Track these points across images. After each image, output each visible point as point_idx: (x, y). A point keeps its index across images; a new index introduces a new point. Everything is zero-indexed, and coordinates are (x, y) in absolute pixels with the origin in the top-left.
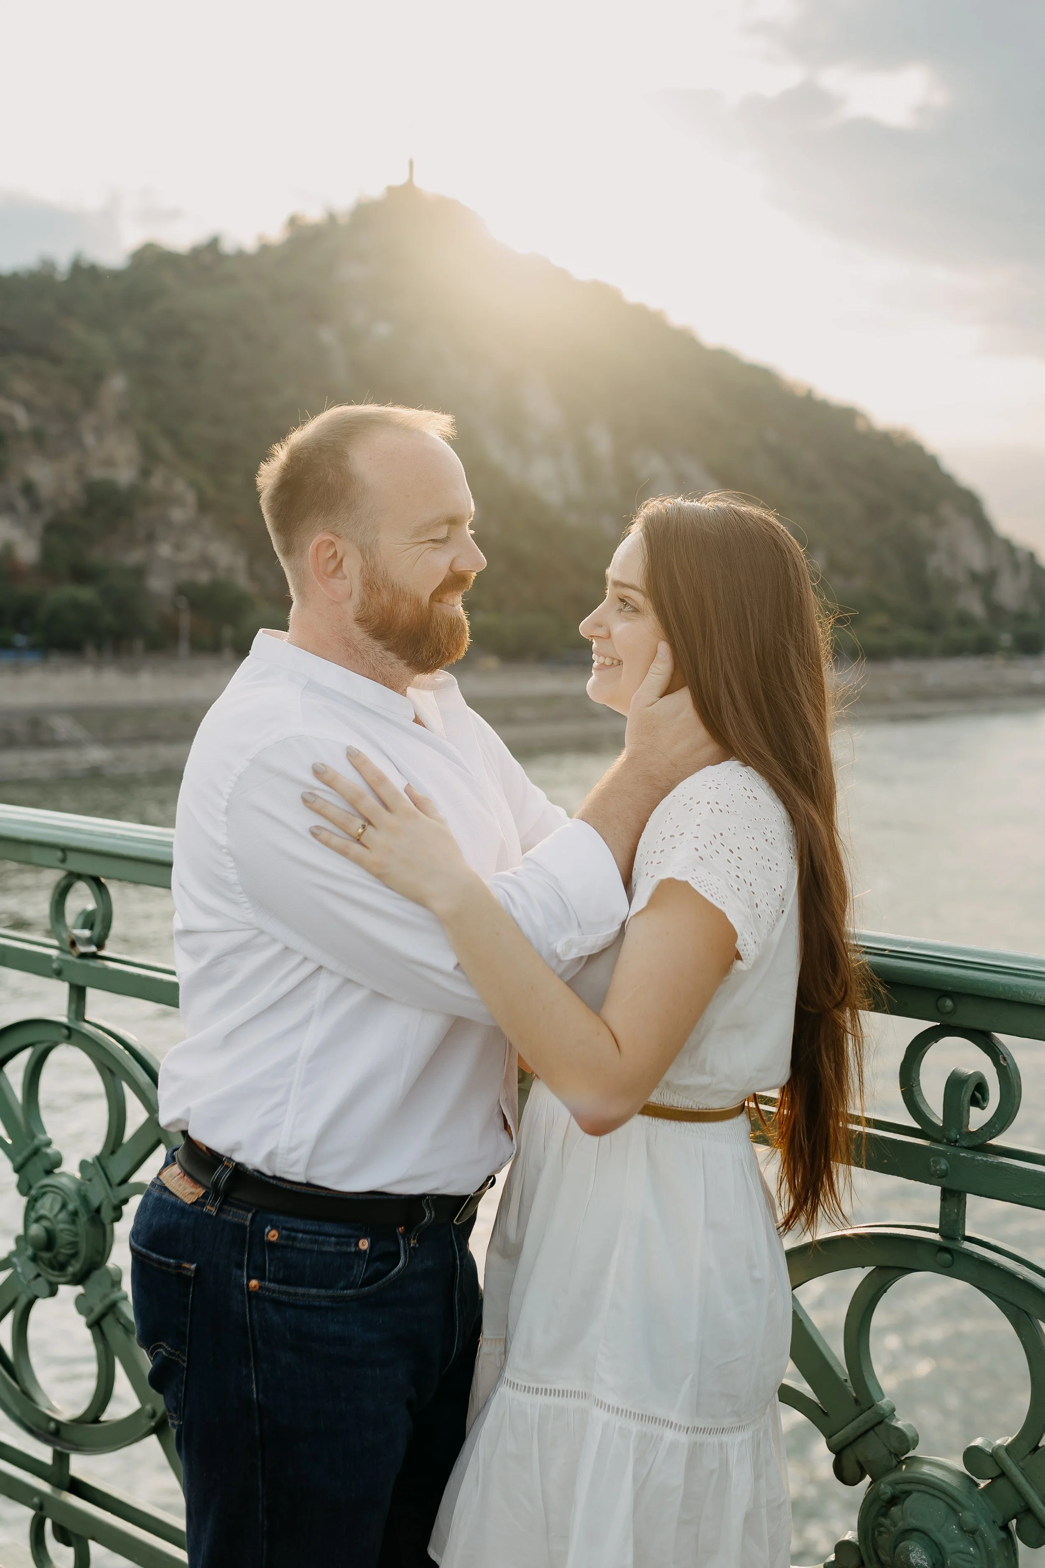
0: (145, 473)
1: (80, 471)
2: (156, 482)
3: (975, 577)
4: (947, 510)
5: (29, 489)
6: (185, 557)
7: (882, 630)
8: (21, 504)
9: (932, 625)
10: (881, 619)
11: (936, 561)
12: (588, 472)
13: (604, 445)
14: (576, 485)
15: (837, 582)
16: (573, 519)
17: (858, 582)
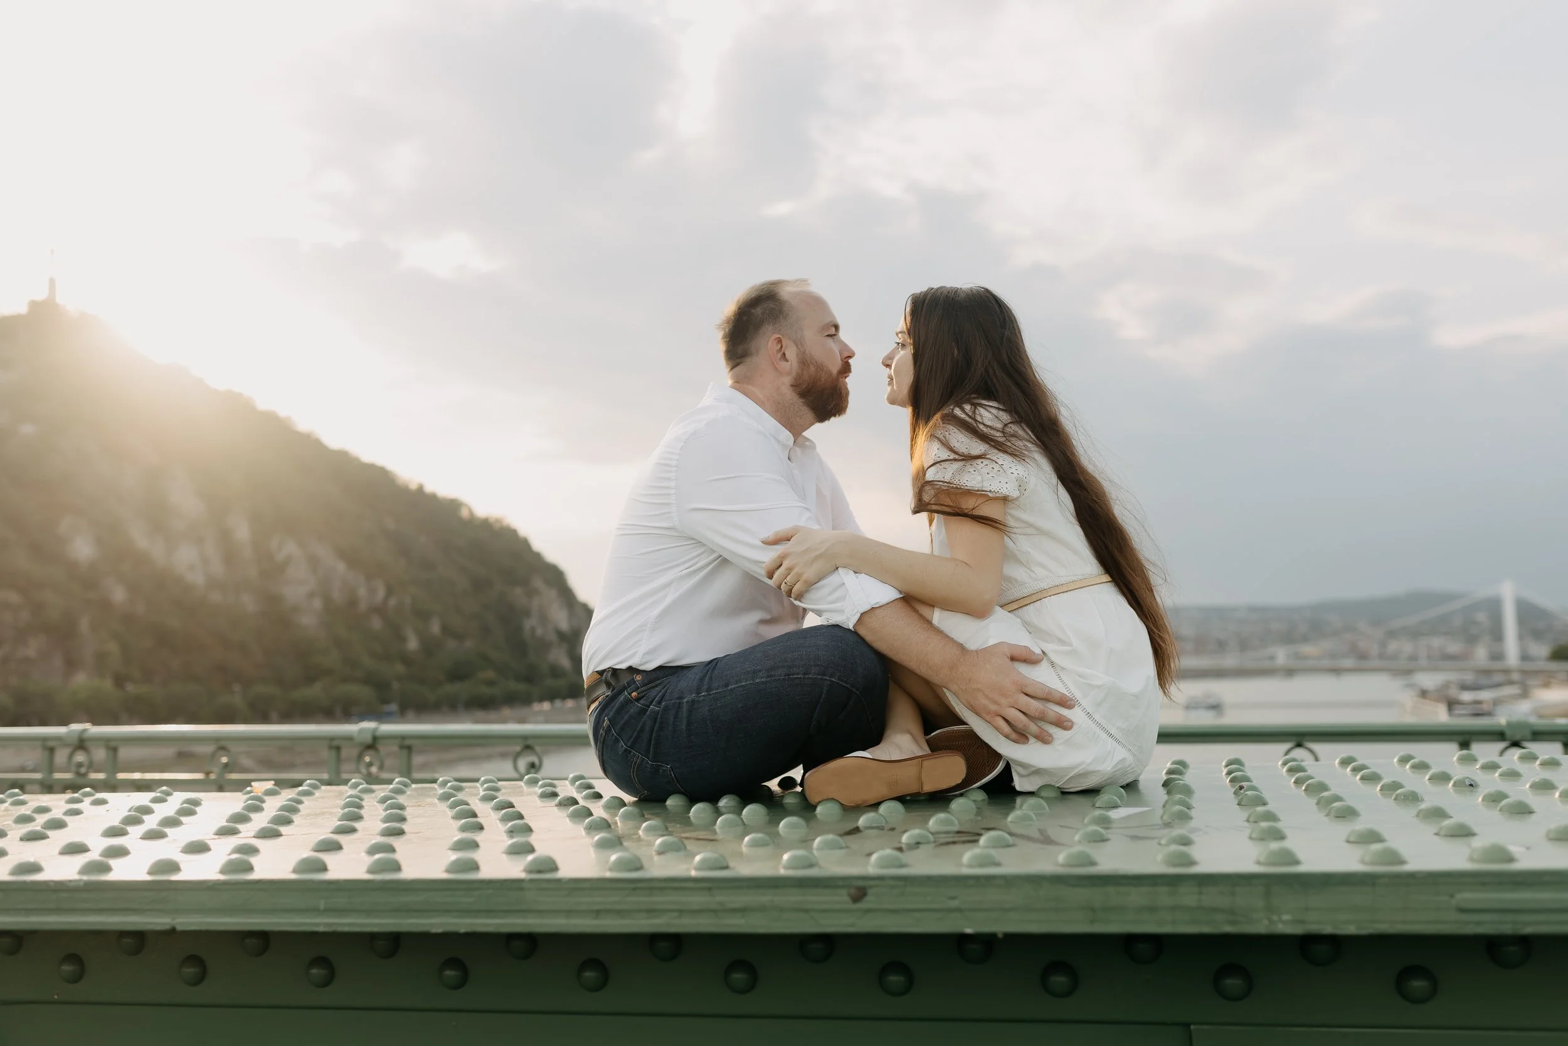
3: (562, 636)
4: (538, 583)
7: (490, 683)
9: (530, 677)
10: (490, 674)
11: (529, 624)
12: (230, 556)
13: (242, 532)
14: (217, 568)
15: (451, 644)
16: (216, 597)
17: (469, 644)
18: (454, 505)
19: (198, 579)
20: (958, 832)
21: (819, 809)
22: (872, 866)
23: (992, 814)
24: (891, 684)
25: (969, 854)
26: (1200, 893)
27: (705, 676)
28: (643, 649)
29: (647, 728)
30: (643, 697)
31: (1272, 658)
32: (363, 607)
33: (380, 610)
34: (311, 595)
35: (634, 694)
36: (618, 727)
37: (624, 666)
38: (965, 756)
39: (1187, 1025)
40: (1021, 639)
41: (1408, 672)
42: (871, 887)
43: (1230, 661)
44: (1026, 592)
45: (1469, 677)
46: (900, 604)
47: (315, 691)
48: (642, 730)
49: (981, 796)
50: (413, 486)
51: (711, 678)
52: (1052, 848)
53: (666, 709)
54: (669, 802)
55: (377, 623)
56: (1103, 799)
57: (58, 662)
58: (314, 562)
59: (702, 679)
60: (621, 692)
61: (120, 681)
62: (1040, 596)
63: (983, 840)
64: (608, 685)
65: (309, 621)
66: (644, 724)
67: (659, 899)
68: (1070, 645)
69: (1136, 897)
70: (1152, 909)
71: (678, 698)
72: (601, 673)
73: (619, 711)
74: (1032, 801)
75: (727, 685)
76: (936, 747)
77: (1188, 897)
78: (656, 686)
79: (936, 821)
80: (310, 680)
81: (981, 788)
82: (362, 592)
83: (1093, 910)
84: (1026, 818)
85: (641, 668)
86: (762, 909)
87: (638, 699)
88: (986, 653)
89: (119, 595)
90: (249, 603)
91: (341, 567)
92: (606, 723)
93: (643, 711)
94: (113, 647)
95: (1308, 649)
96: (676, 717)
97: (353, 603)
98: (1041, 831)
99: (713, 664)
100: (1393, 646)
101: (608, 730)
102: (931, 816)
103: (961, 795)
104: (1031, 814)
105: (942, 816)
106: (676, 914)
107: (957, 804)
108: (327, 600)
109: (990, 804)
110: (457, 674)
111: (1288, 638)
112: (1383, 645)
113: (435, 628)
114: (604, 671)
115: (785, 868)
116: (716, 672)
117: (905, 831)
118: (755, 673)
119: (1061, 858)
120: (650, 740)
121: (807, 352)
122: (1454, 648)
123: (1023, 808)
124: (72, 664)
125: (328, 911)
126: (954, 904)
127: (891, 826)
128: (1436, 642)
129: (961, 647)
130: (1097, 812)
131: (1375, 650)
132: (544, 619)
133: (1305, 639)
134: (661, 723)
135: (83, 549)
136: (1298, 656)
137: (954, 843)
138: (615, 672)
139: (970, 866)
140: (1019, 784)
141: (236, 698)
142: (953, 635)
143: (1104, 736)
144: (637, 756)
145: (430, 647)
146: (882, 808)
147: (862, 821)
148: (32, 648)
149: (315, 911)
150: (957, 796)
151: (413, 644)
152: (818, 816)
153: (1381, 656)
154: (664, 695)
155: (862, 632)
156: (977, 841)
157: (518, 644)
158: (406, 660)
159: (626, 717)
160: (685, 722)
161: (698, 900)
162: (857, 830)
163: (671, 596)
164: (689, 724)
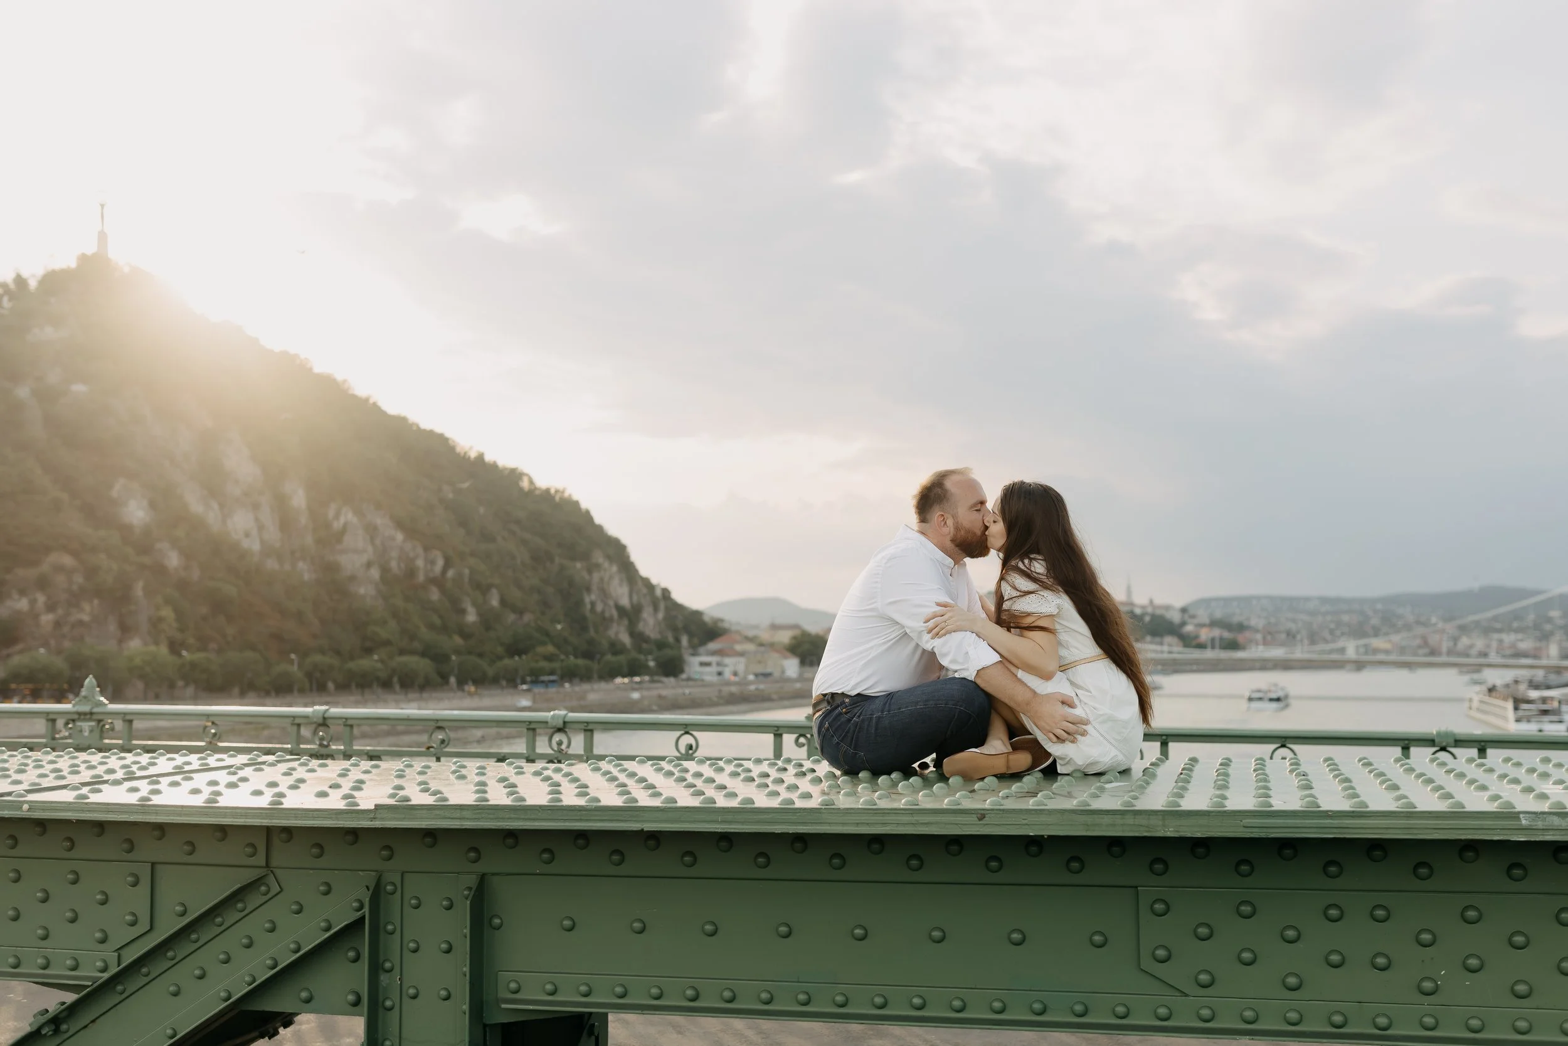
3: (622, 612)
4: (598, 557)
7: (549, 658)
9: (590, 652)
10: (549, 649)
11: (589, 599)
12: (286, 523)
13: (299, 499)
14: (273, 535)
15: (511, 617)
16: (271, 564)
17: (527, 617)
18: (514, 475)
19: (254, 545)
20: (1027, 792)
21: (951, 780)
22: (987, 805)
23: (1044, 784)
24: (992, 711)
25: (1032, 801)
26: (1135, 818)
27: (886, 703)
28: (852, 683)
29: (851, 731)
30: (849, 712)
31: (1342, 650)
32: (421, 578)
33: (438, 582)
34: (369, 565)
35: (844, 710)
36: (834, 728)
37: (839, 692)
38: (1030, 752)
39: (1136, 887)
40: (1067, 690)
41: (1478, 668)
42: (987, 814)
43: (1299, 653)
44: (1067, 662)
45: (1539, 675)
46: (999, 666)
47: (371, 663)
48: (847, 732)
49: (1040, 775)
50: (473, 455)
51: (890, 704)
52: (1072, 799)
53: (863, 720)
54: (860, 775)
55: (435, 595)
56: (1103, 778)
57: (112, 627)
58: (372, 531)
59: (885, 704)
60: (837, 707)
61: (175, 647)
62: (1075, 664)
63: (1039, 795)
64: (829, 703)
65: (366, 591)
66: (849, 728)
67: (888, 818)
68: (1091, 693)
69: (1107, 820)
70: (1114, 825)
71: (871, 715)
72: (825, 695)
73: (834, 719)
74: (1067, 778)
75: (900, 709)
76: (1015, 748)
77: (1129, 820)
78: (858, 706)
79: (1015, 787)
80: (368, 651)
81: (1040, 771)
82: (420, 563)
83: (1088, 825)
84: (1063, 786)
85: (849, 694)
86: (937, 823)
87: (846, 713)
88: (1049, 697)
89: (173, 560)
90: (306, 572)
91: (400, 537)
92: (827, 725)
93: (849, 720)
94: (167, 613)
95: (1377, 643)
96: (868, 725)
97: (411, 573)
98: (1069, 793)
99: (890, 696)
100: (1465, 641)
101: (828, 729)
102: (1013, 785)
103: (1029, 774)
104: (1065, 784)
105: (1019, 784)
106: (896, 825)
107: (1026, 779)
108: (385, 570)
109: (1044, 779)
110: (515, 650)
111: (1359, 631)
112: (1456, 640)
113: (495, 602)
114: (826, 694)
115: (946, 805)
116: (893, 701)
117: (1000, 792)
118: (917, 703)
119: (1075, 802)
120: (853, 738)
121: (960, 522)
122: (1526, 645)
123: (1061, 782)
124: (126, 630)
125: (723, 822)
126: (1026, 822)
127: (991, 789)
128: (1508, 638)
129: (1034, 692)
130: (1098, 784)
131: (1445, 646)
132: (604, 594)
133: (1376, 633)
134: (859, 728)
135: (136, 513)
136: (1368, 650)
137: (1025, 797)
138: (833, 695)
139: (1033, 806)
140: (1060, 769)
141: (293, 668)
142: (1029, 684)
143: (1105, 742)
144: (844, 747)
145: (488, 621)
146: (986, 780)
147: (977, 786)
148: (86, 612)
149: (716, 822)
150: (1026, 775)
151: (471, 617)
152: (950, 784)
153: (1450, 653)
154: (861, 713)
155: (979, 682)
156: (1036, 796)
157: (578, 620)
158: (464, 633)
159: (839, 723)
160: (874, 729)
161: (906, 819)
162: (973, 791)
163: (873, 654)
164: (876, 729)
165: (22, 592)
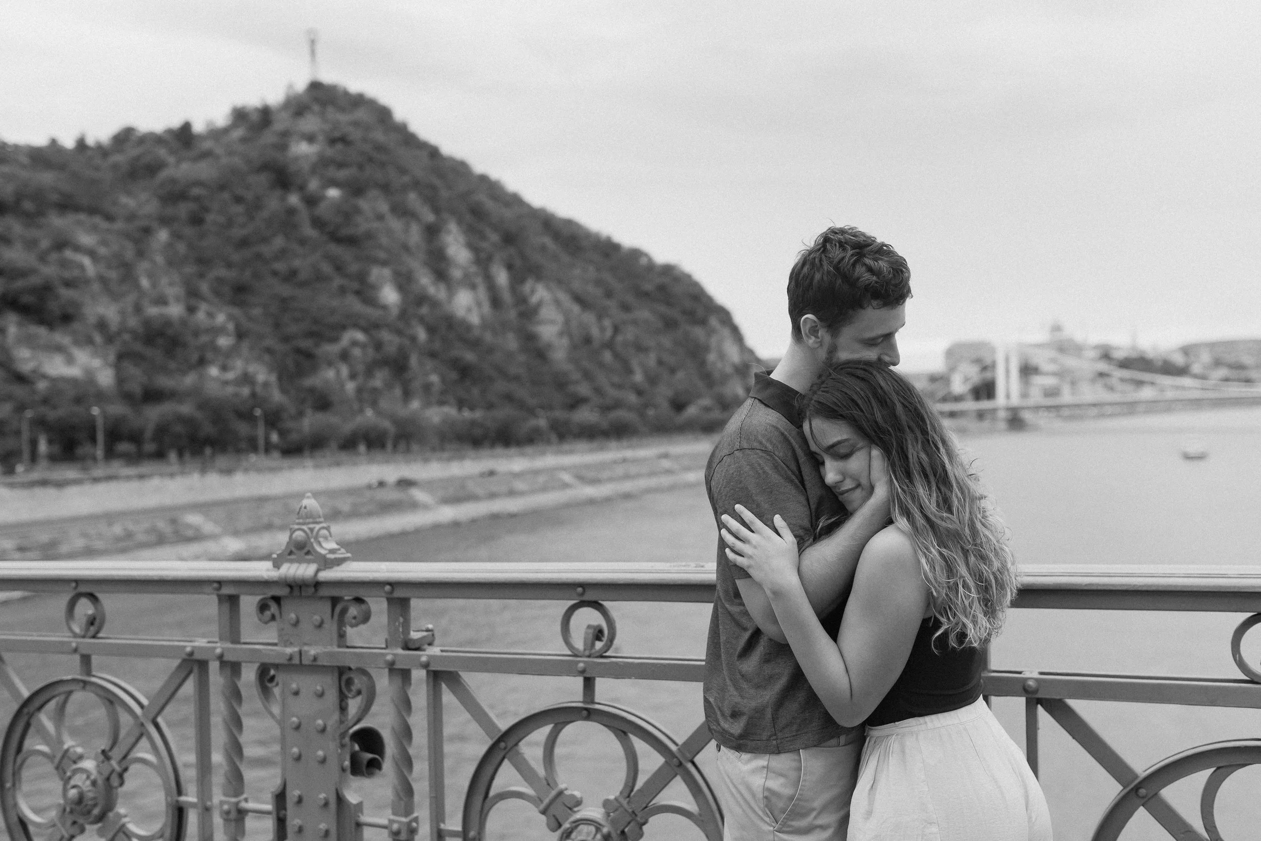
0: (191, 310)
1: (138, 309)
2: (201, 316)
5: (102, 325)
6: (230, 376)
8: (98, 338)
12: (496, 300)
13: (502, 279)
14: (488, 310)
16: (488, 337)
18: (637, 254)
19: (475, 320)
32: (595, 343)
33: (608, 346)
34: (561, 334)
55: (608, 358)
58: (558, 305)
65: (560, 356)
82: (594, 331)
90: (512, 342)
91: (576, 308)
97: (587, 340)
108: (571, 338)
124: (407, 395)
132: (722, 356)
135: (390, 296)
145: (650, 378)
148: (378, 380)
151: (639, 376)
165: (330, 364)
